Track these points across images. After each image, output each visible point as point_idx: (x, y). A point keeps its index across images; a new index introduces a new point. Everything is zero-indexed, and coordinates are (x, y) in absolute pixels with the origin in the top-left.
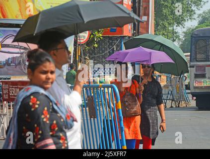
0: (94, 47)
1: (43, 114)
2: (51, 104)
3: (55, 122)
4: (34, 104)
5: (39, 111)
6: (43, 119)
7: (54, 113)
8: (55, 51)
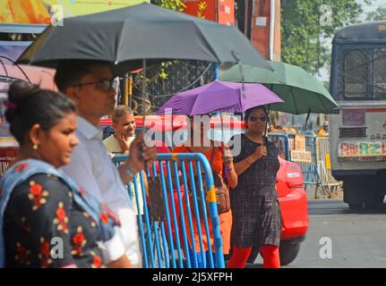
0: (160, 79)
1: (56, 216)
2: (70, 194)
3: (80, 229)
4: (38, 197)
5: (48, 211)
6: (57, 225)
7: (76, 212)
8: (77, 90)
